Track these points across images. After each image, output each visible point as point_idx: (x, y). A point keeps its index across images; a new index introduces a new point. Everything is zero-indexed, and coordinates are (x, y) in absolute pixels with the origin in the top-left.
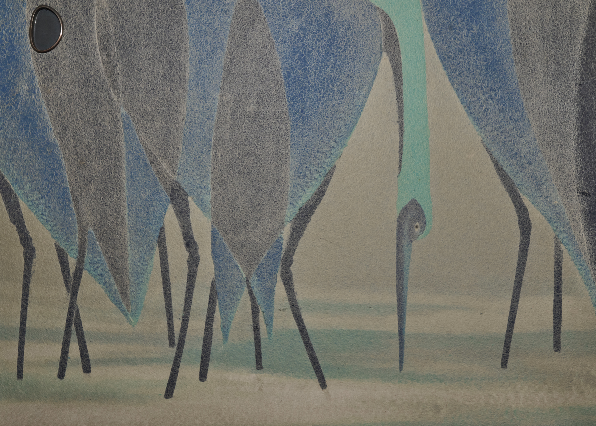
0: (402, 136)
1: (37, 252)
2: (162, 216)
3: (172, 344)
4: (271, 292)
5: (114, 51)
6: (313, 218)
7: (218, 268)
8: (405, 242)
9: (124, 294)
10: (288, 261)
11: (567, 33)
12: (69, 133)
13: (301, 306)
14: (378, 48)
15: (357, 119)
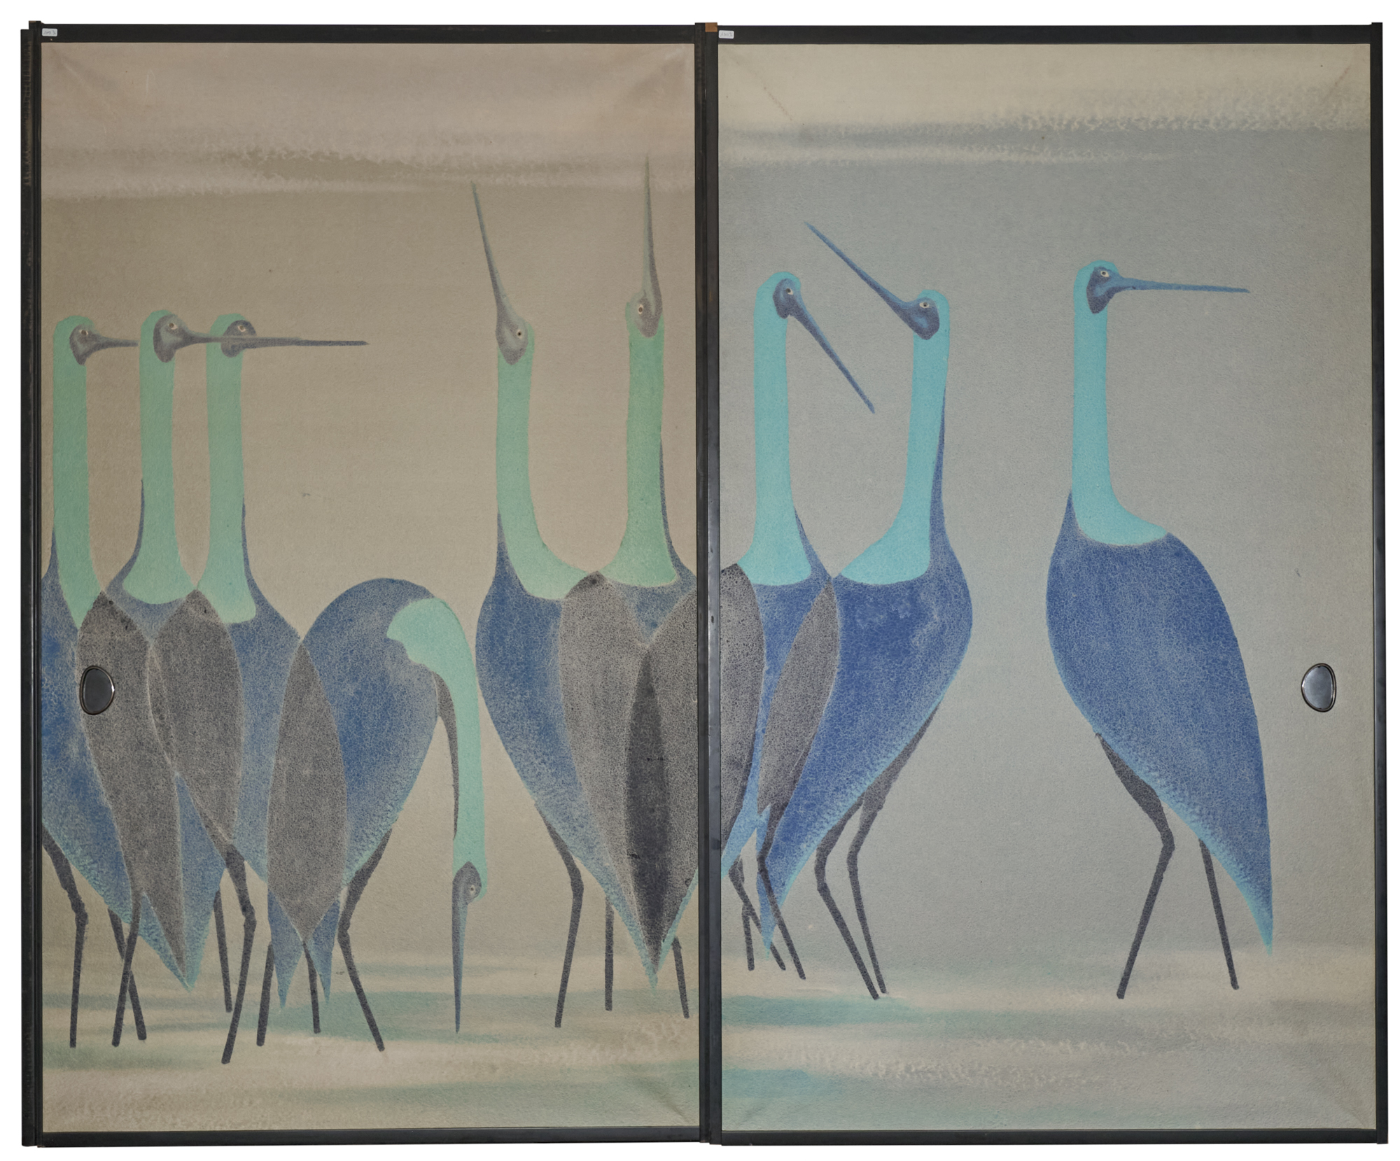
0: (457, 799)
1: (89, 918)
2: (218, 881)
3: (229, 1009)
4: (328, 955)
5: (167, 714)
6: (369, 881)
7: (275, 932)
8: (460, 904)
9: (180, 959)
10: (345, 924)
11: (617, 698)
12: (122, 797)
13: (358, 969)
14: (432, 715)
15: (412, 783)
